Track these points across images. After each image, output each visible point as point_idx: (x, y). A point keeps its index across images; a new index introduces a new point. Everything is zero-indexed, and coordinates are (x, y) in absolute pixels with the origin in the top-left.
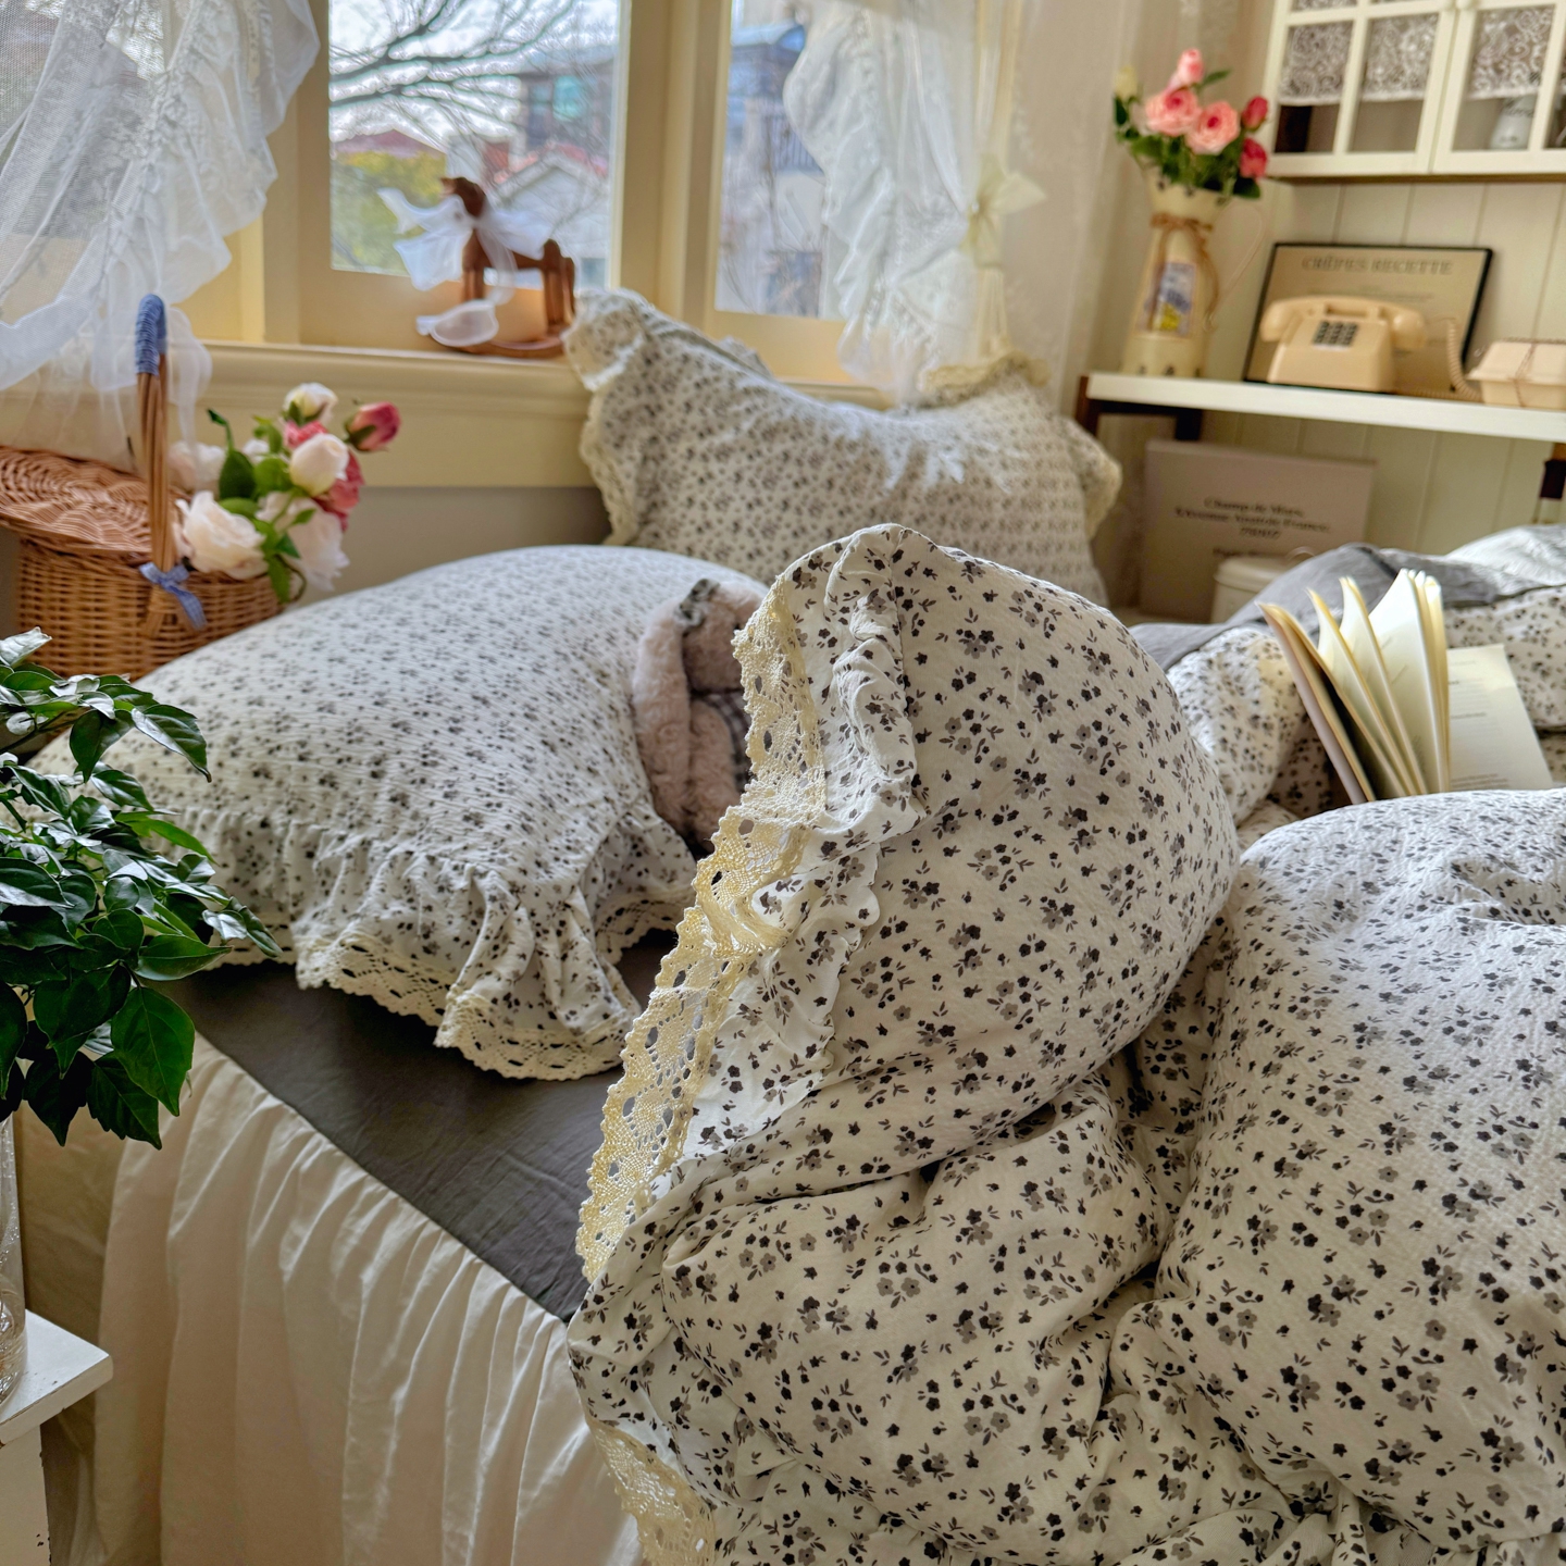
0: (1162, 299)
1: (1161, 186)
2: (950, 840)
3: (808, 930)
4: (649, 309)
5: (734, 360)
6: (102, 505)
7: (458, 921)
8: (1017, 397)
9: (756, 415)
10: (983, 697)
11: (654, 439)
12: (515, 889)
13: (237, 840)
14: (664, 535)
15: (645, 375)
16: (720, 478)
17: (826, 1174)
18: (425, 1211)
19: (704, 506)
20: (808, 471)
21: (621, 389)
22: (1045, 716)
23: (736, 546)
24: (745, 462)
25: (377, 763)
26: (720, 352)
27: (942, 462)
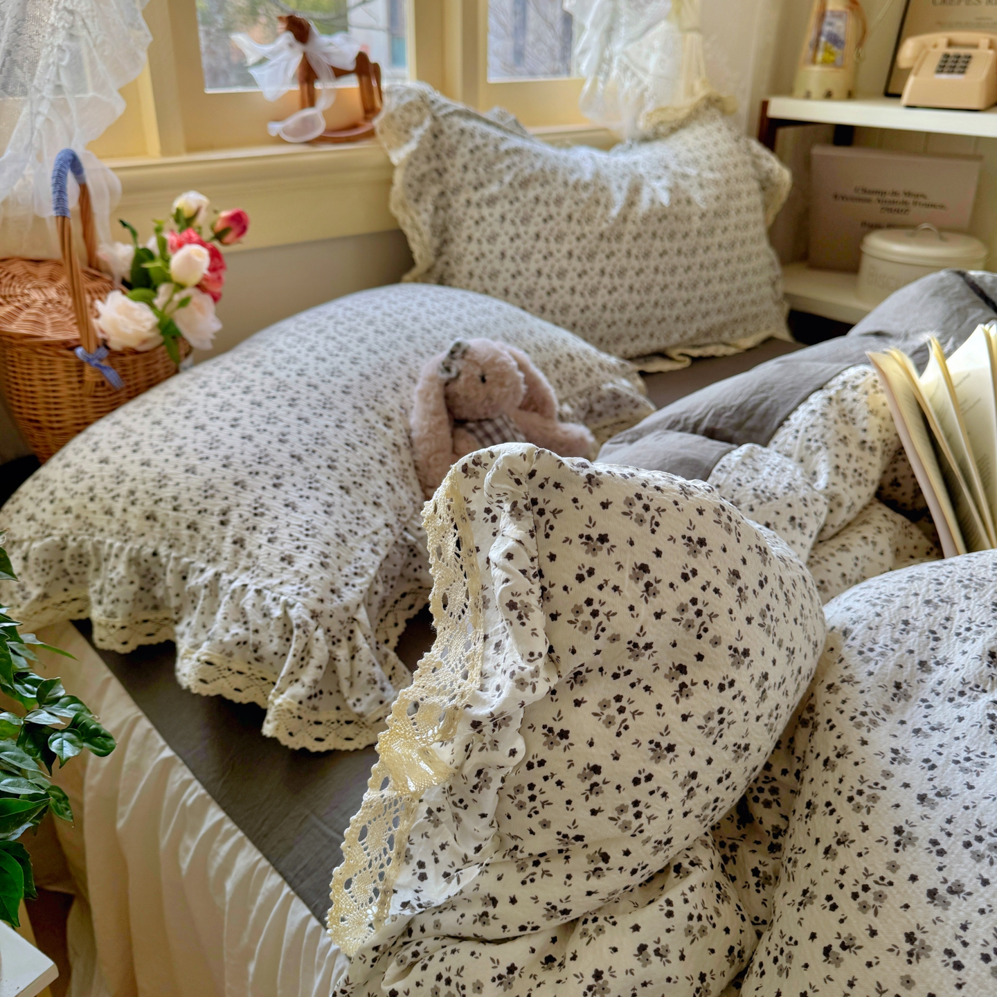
0: (823, 39)
2: (579, 692)
3: (470, 768)
4: (436, 95)
5: (499, 127)
6: (50, 301)
7: (276, 641)
8: (712, 127)
9: (515, 170)
10: (601, 587)
11: (442, 194)
12: (315, 615)
13: (138, 564)
14: (453, 263)
15: (433, 147)
16: (489, 219)
17: (493, 931)
18: (261, 849)
19: (479, 241)
20: (553, 209)
21: (416, 159)
22: (651, 599)
23: (503, 269)
24: (507, 206)
25: (224, 514)
26: (488, 123)
27: (654, 190)
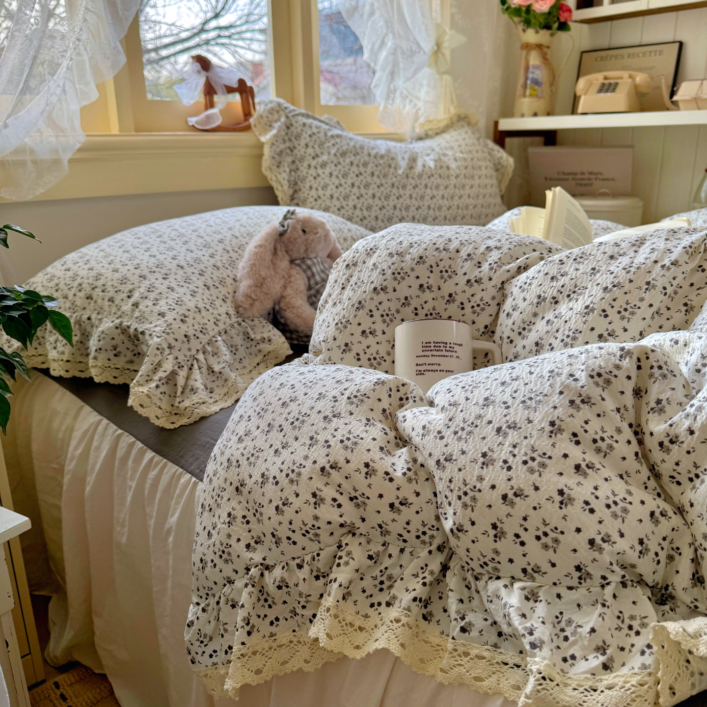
0: (529, 82)
1: (524, 31)
4: (286, 105)
5: (327, 124)
8: (462, 131)
9: (337, 146)
11: (293, 162)
14: (301, 204)
15: (287, 134)
16: (323, 176)
19: (317, 189)
20: (362, 169)
21: (277, 141)
23: (332, 205)
24: (333, 168)
26: (321, 121)
27: (425, 160)
